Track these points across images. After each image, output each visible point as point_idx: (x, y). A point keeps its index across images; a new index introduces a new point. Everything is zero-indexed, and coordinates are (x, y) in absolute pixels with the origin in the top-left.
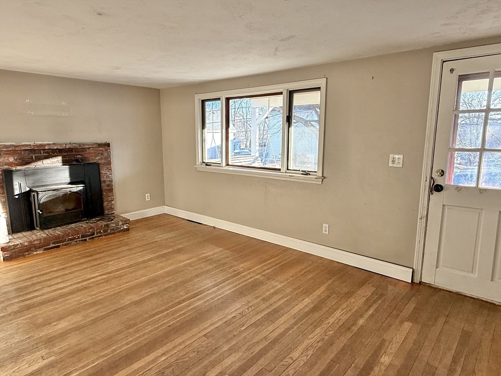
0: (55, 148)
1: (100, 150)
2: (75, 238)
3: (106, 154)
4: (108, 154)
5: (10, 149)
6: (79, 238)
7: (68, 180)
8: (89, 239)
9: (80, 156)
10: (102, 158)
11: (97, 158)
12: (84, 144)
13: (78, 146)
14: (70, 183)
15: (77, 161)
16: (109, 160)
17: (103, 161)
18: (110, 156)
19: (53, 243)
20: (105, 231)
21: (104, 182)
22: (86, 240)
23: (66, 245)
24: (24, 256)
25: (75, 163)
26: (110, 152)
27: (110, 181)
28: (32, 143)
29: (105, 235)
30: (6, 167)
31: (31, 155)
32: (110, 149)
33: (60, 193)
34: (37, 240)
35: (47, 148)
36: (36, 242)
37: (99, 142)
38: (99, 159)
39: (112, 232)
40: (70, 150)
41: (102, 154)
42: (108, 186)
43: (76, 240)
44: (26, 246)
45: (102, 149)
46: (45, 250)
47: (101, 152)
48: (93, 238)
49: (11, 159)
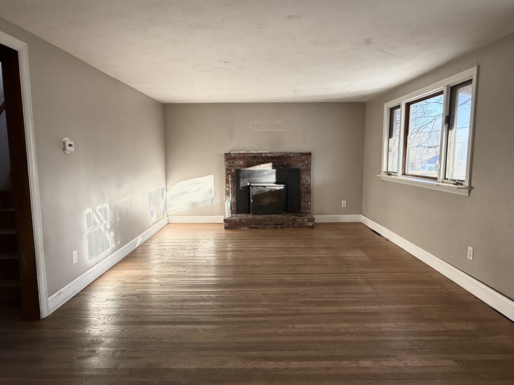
0: (269, 156)
1: (302, 158)
2: (270, 224)
3: (307, 162)
4: (309, 162)
5: (241, 156)
6: (272, 224)
7: (274, 180)
8: (280, 227)
9: (286, 163)
10: (303, 165)
11: (299, 165)
12: (290, 153)
13: (285, 154)
14: (275, 183)
15: (283, 166)
16: (309, 166)
17: (304, 168)
18: (310, 163)
19: (255, 224)
20: (293, 224)
21: (304, 185)
22: (277, 228)
23: (262, 228)
24: (236, 229)
25: (281, 168)
26: (311, 160)
27: (308, 185)
28: (256, 152)
29: (292, 227)
30: (238, 168)
31: (253, 160)
32: (311, 158)
33: (267, 190)
34: (244, 220)
35: (263, 155)
36: (243, 221)
37: (303, 152)
38: (301, 166)
39: (298, 226)
40: (279, 157)
41: (303, 161)
42: (307, 188)
43: (270, 226)
44: (238, 222)
45: (304, 157)
46: (249, 227)
47: (302, 160)
48: (283, 227)
49: (241, 163)
